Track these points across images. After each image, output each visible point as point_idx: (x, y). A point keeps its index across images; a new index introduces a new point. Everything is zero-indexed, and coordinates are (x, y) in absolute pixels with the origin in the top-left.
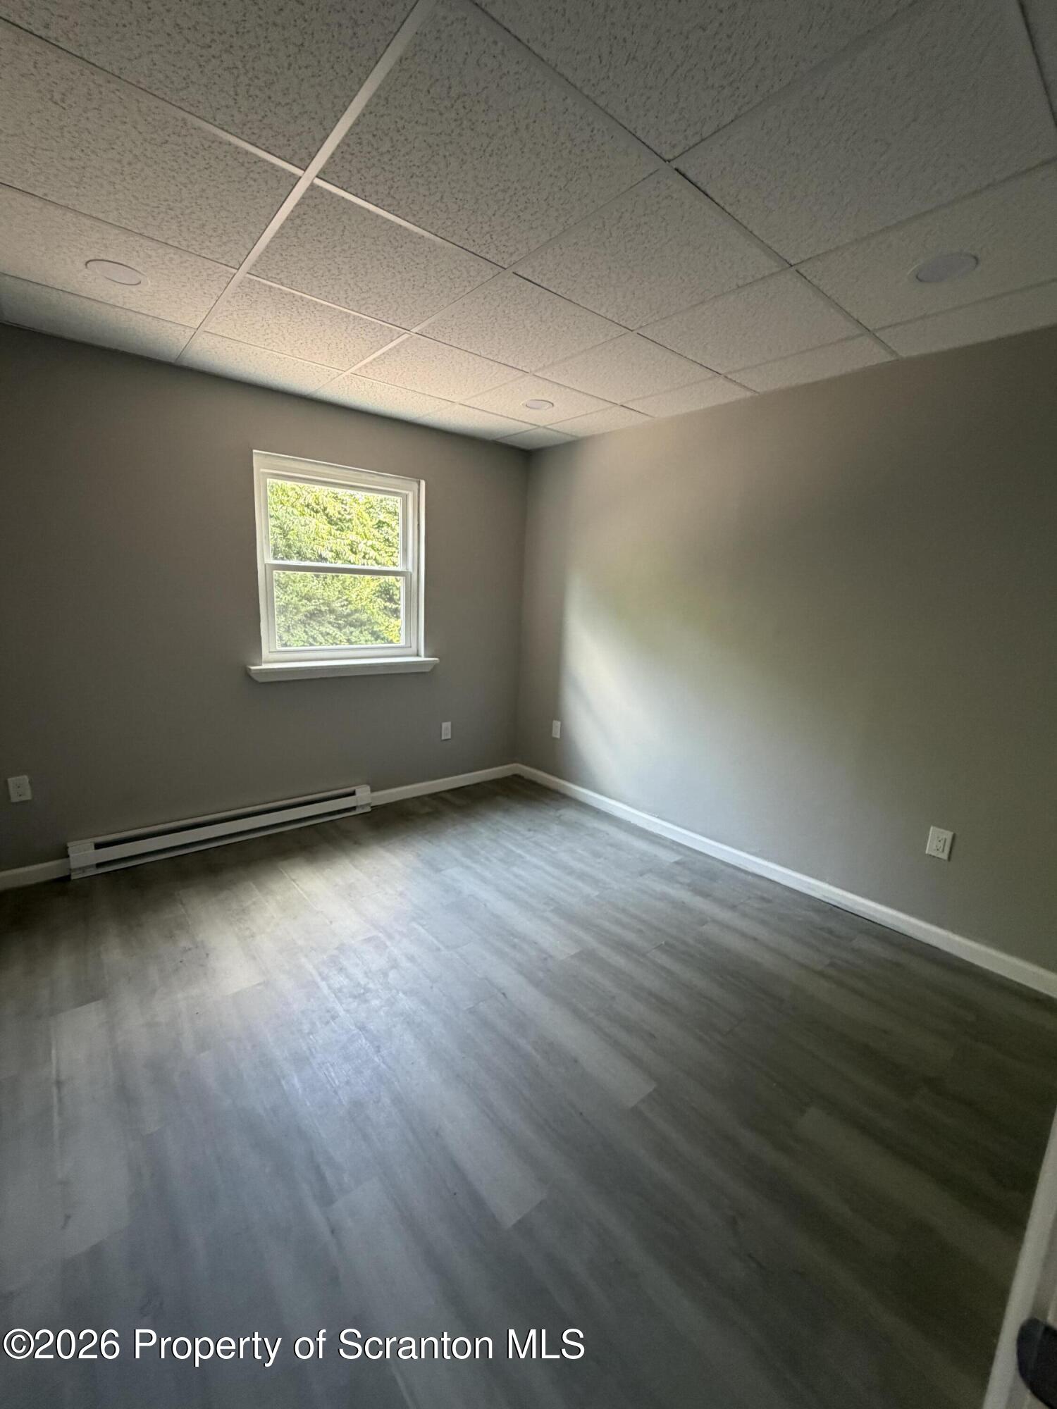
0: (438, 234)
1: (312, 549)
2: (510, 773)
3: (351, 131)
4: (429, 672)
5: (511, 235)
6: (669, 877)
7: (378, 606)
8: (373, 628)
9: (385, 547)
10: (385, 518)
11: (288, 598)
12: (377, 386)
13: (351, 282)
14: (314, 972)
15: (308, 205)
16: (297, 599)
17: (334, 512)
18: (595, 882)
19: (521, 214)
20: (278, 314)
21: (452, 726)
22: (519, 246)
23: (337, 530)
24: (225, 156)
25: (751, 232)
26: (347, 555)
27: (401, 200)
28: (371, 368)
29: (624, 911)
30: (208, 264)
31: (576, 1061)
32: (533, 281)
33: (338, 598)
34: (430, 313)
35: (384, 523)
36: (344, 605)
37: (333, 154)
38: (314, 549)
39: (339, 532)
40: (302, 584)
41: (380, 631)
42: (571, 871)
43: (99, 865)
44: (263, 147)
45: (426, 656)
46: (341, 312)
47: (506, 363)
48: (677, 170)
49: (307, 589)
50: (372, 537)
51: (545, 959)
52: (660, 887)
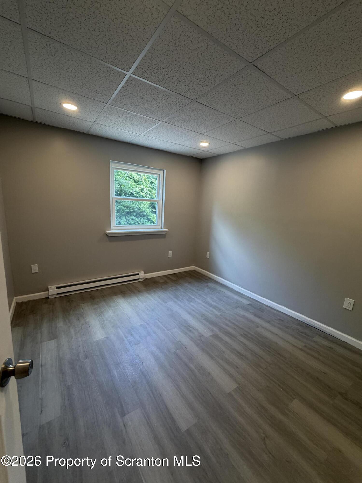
0: (171, 90)
1: (129, 191)
2: (191, 269)
3: (143, 59)
4: (165, 234)
5: (195, 89)
6: (246, 309)
7: (150, 210)
8: (148, 217)
9: (153, 190)
10: (153, 180)
11: (121, 207)
12: (151, 139)
13: (143, 106)
14: (123, 335)
15: (129, 83)
16: (123, 207)
17: (136, 178)
18: (219, 310)
19: (199, 82)
20: (119, 117)
21: (172, 252)
22: (198, 93)
23: (137, 184)
24: (103, 69)
25: (281, 85)
26: (140, 193)
27: (159, 80)
28: (149, 133)
29: (229, 321)
30: (97, 102)
31: (209, 374)
32: (203, 104)
33: (137, 207)
34: (168, 115)
35: (153, 182)
36: (139, 210)
37: (137, 66)
38: (130, 191)
39: (138, 185)
40: (125, 202)
41: (150, 218)
42: (211, 305)
43: (58, 294)
44: (115, 66)
45: (164, 229)
46: (139, 116)
47: (194, 130)
48: (254, 65)
49: (127, 204)
50: (148, 187)
51: (201, 336)
52: (243, 313)
